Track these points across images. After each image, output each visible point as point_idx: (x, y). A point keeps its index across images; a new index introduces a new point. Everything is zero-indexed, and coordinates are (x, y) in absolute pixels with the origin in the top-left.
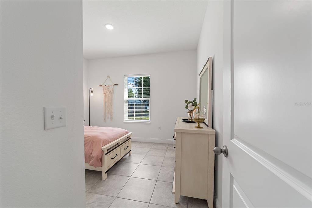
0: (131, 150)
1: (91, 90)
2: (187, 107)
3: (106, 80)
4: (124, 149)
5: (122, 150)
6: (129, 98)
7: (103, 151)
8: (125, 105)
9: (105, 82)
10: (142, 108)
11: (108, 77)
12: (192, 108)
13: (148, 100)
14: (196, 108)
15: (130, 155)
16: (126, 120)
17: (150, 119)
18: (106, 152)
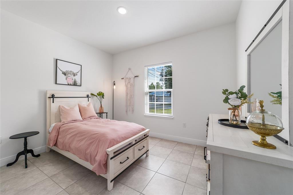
0: (148, 150)
1: (114, 83)
2: (226, 100)
3: (127, 73)
4: (139, 150)
5: (136, 151)
6: (150, 90)
7: (107, 154)
8: (145, 97)
9: (126, 75)
10: (164, 100)
11: (130, 69)
12: (238, 102)
13: (171, 92)
14: (244, 103)
15: (147, 156)
16: (146, 113)
17: (172, 113)
18: (112, 155)
